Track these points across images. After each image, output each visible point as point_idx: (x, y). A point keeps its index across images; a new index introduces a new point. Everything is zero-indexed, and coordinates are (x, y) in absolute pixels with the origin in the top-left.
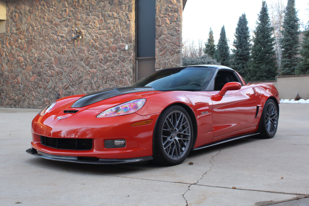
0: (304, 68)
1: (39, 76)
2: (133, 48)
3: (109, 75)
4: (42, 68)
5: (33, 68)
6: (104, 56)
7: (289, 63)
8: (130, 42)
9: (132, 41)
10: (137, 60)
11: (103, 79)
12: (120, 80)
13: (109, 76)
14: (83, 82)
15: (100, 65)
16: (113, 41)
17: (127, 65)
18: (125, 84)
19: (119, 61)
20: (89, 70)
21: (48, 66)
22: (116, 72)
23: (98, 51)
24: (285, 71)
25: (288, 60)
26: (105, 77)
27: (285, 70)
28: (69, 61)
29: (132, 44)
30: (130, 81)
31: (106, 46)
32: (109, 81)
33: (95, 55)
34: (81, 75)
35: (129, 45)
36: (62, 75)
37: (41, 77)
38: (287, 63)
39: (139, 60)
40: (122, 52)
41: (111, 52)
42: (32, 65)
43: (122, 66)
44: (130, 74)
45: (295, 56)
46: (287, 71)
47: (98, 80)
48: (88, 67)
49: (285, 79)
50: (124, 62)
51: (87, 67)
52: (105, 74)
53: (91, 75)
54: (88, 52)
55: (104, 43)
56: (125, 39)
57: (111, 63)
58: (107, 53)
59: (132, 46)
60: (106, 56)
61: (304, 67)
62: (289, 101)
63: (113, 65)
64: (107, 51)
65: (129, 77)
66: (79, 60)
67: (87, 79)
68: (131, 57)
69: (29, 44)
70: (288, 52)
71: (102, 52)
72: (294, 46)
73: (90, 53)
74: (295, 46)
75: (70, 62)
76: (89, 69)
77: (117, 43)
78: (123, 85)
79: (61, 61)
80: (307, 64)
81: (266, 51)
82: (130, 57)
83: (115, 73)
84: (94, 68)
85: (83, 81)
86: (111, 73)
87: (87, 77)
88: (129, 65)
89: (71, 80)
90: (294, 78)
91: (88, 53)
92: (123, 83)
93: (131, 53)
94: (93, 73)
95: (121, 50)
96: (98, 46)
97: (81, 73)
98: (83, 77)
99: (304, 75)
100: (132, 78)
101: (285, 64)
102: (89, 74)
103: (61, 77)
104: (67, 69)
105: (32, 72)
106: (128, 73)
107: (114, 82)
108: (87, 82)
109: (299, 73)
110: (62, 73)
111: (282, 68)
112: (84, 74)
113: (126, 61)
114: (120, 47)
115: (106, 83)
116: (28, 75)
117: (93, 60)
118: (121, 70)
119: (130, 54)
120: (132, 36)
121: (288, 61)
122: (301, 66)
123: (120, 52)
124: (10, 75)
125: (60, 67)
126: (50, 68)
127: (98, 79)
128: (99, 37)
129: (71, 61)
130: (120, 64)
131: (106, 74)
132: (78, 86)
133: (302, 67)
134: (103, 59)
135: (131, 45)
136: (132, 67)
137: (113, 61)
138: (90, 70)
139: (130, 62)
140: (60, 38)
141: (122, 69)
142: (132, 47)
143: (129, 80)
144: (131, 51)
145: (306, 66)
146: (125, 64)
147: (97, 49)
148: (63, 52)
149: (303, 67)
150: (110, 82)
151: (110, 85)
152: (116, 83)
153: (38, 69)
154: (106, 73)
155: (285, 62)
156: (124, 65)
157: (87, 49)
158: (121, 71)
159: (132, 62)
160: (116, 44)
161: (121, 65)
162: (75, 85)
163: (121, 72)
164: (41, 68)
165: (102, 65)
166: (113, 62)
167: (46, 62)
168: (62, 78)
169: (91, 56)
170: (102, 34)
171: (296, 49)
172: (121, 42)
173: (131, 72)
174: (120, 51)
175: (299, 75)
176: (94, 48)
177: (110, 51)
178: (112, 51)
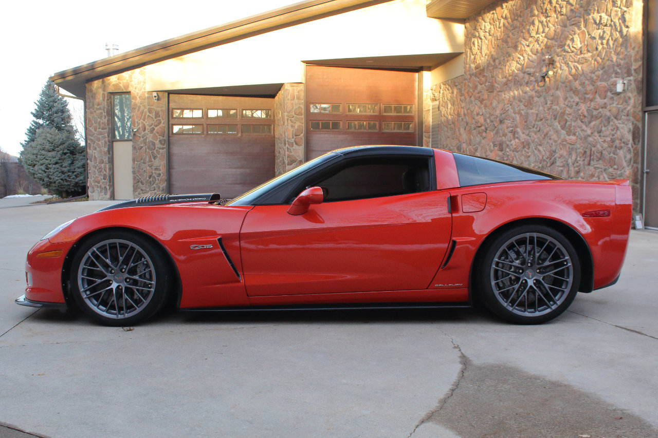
1: (502, 151)
2: (633, 86)
3: (594, 147)
4: (505, 135)
5: (494, 135)
6: (587, 108)
8: (629, 74)
9: (633, 72)
10: (645, 112)
11: (584, 156)
12: (611, 158)
13: (593, 149)
14: (556, 162)
15: (581, 127)
16: (602, 74)
17: (622, 125)
18: (618, 166)
19: (609, 118)
20: (565, 137)
21: (511, 132)
22: (605, 140)
23: (579, 98)
26: (588, 153)
28: (538, 122)
29: (632, 78)
31: (590, 88)
32: (593, 161)
33: (574, 107)
34: (554, 148)
35: (625, 82)
36: (529, 148)
37: (503, 152)
39: (650, 112)
40: (615, 98)
41: (598, 99)
42: (494, 130)
43: (614, 129)
44: (627, 144)
47: (578, 159)
48: (563, 132)
50: (617, 120)
51: (562, 131)
52: (588, 146)
53: (568, 147)
54: (565, 101)
55: (588, 80)
56: (620, 69)
57: (597, 122)
58: (591, 101)
59: (632, 82)
60: (590, 108)
63: (600, 127)
64: (591, 97)
65: (625, 151)
66: (551, 119)
67: (561, 156)
68: (629, 108)
69: (490, 92)
71: (584, 100)
73: (566, 103)
75: (540, 123)
76: (566, 135)
77: (607, 80)
78: (615, 169)
79: (528, 122)
82: (627, 108)
83: (602, 143)
84: (572, 133)
85: (556, 159)
86: (597, 142)
87: (562, 151)
88: (626, 125)
89: (541, 157)
91: (564, 104)
92: (615, 164)
93: (629, 98)
94: (570, 144)
95: (613, 92)
96: (580, 88)
97: (554, 143)
98: (557, 151)
100: (630, 153)
102: (564, 145)
103: (528, 153)
104: (535, 136)
105: (493, 143)
106: (624, 143)
107: (601, 162)
108: (562, 162)
110: (528, 144)
112: (558, 147)
113: (621, 117)
114: (612, 86)
115: (589, 164)
116: (488, 149)
117: (571, 117)
118: (613, 135)
119: (626, 101)
120: (632, 60)
123: (612, 98)
124: (467, 149)
125: (527, 132)
126: (514, 135)
127: (577, 156)
128: (580, 68)
129: (541, 120)
130: (611, 123)
131: (589, 146)
132: (549, 168)
134: (586, 114)
135: (630, 80)
136: (632, 129)
137: (601, 117)
138: (567, 137)
139: (628, 118)
140: (527, 77)
141: (615, 133)
142: (631, 84)
143: (625, 159)
144: (630, 94)
146: (619, 123)
147: (577, 95)
148: (531, 104)
150: (596, 163)
151: (595, 168)
152: (604, 165)
153: (500, 138)
154: (589, 143)
156: (618, 125)
157: (563, 94)
158: (611, 139)
159: (631, 118)
160: (605, 80)
161: (612, 126)
162: (545, 169)
163: (613, 141)
164: (503, 135)
165: (584, 127)
166: (600, 119)
167: (509, 125)
168: (530, 154)
169: (568, 110)
170: (586, 62)
172: (613, 75)
173: (629, 141)
174: (612, 96)
176: (572, 92)
177: (597, 96)
178: (600, 96)
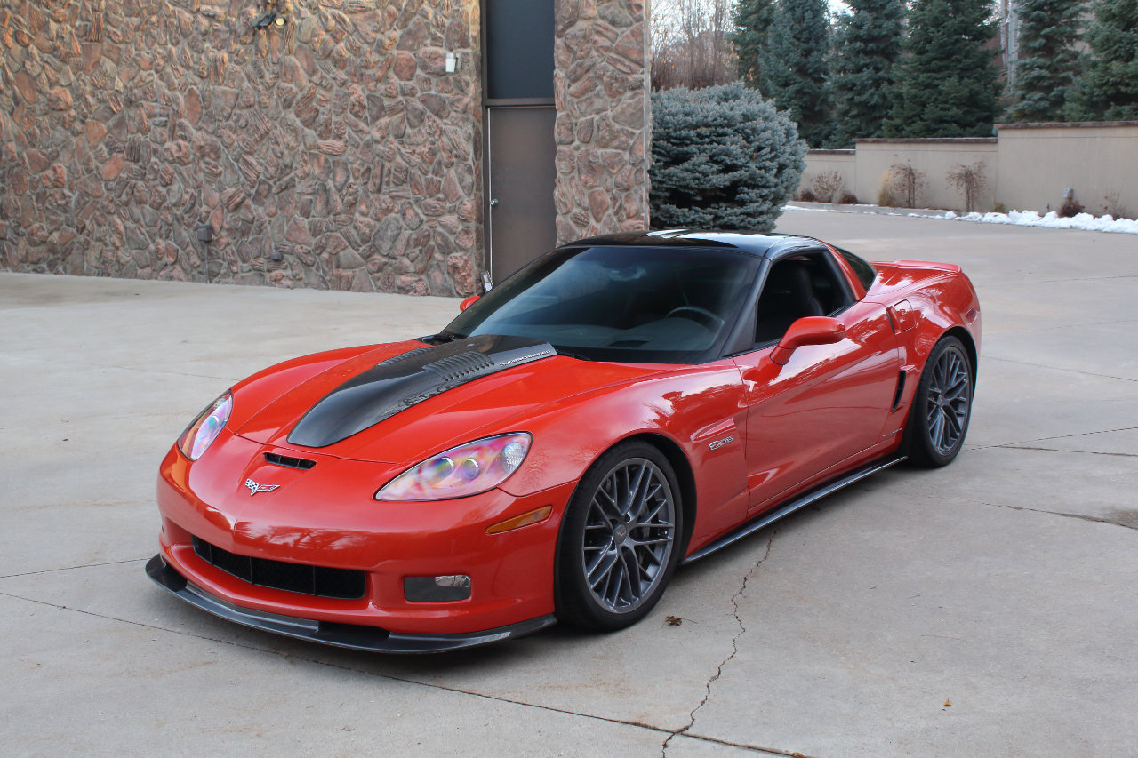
0: (1097, 96)
1: (136, 161)
2: (472, 64)
3: (390, 161)
4: (145, 130)
5: (110, 130)
6: (367, 92)
7: (1045, 73)
8: (464, 43)
9: (471, 40)
10: (487, 107)
11: (366, 175)
12: (429, 182)
13: (387, 165)
14: (294, 186)
15: (357, 126)
16: (401, 37)
17: (453, 128)
18: (446, 195)
19: (422, 113)
20: (315, 141)
21: (165, 126)
22: (414, 151)
23: (348, 73)
24: (1031, 102)
25: (1041, 61)
26: (376, 171)
27: (1030, 99)
28: (242, 108)
29: (469, 50)
30: (464, 184)
31: (374, 57)
32: (388, 184)
33: (335, 88)
34: (287, 160)
35: (458, 56)
36: (219, 157)
37: (141, 163)
38: (1036, 72)
39: (495, 109)
40: (434, 80)
41: (395, 79)
42: (107, 119)
43: (435, 132)
44: (466, 159)
45: (1068, 47)
46: (1037, 105)
47: (351, 180)
48: (310, 132)
49: (1026, 133)
50: (441, 117)
51: (306, 129)
52: (374, 158)
53: (322, 159)
54: (311, 75)
55: (368, 43)
56: (443, 32)
57: (396, 118)
58: (378, 80)
59: (471, 58)
60: (377, 94)
61: (1097, 92)
62: (1038, 218)
63: (403, 128)
64: (379, 73)
65: (459, 170)
66: (277, 106)
67: (308, 175)
68: (466, 100)
69: (91, 41)
70: (1043, 33)
71: (361, 78)
72: (1067, 8)
73: (316, 79)
74: (1071, 10)
75: (245, 112)
76: (317, 137)
77: (416, 48)
78: (438, 199)
79: (212, 108)
80: (1110, 83)
81: (963, 25)
82: (462, 99)
83: (408, 155)
84: (332, 135)
85: (294, 181)
86: (395, 153)
87: (309, 166)
88: (461, 127)
89: (254, 177)
90: (1059, 133)
91: (310, 81)
92: (439, 192)
93: (467, 84)
94: (331, 154)
95: (428, 71)
96: (347, 55)
97: (286, 152)
98: (294, 165)
99: (1097, 123)
100: (471, 174)
101: (1032, 76)
102: (316, 156)
103: (216, 167)
104: (234, 137)
105: (107, 145)
106: (456, 156)
107: (406, 187)
108: (310, 186)
109: (1081, 114)
110: (216, 151)
111: (1020, 93)
112: (298, 157)
113: (449, 112)
114: (427, 60)
115: (379, 191)
116: (93, 157)
117: (328, 106)
118: (433, 143)
119: (461, 88)
120: (469, 22)
121: (1040, 67)
122: (1087, 90)
123: (427, 81)
124: (25, 156)
125: (211, 128)
126: (173, 132)
127: (348, 176)
128: (348, 20)
129: (250, 106)
130: (427, 123)
131: (377, 159)
132: (276, 197)
133: (1092, 95)
134: (365, 102)
135: (468, 54)
136: (473, 134)
137: (402, 110)
138: (320, 142)
139: (465, 116)
140: (205, 22)
141: (437, 140)
142: (469, 61)
143: (460, 183)
144: (467, 78)
145: (1105, 88)
146: (445, 124)
147: (343, 68)
148: (217, 73)
149: (1096, 94)
150: (395, 189)
151: (393, 198)
152: (413, 193)
153: (129, 136)
154: (378, 155)
155: (1032, 68)
156: (443, 127)
157: (305, 64)
158: (430, 149)
159: (471, 116)
160: (411, 48)
161: (430, 127)
162: (266, 197)
163: (433, 152)
164: (138, 131)
165: (362, 125)
166: (401, 114)
167: (158, 111)
168: (220, 169)
169: (320, 93)
170: (361, 11)
171: (1074, 19)
172: (428, 42)
173: (469, 154)
174: (427, 76)
175: (1077, 123)
176: (329, 62)
177: (391, 73)
178: (397, 74)
